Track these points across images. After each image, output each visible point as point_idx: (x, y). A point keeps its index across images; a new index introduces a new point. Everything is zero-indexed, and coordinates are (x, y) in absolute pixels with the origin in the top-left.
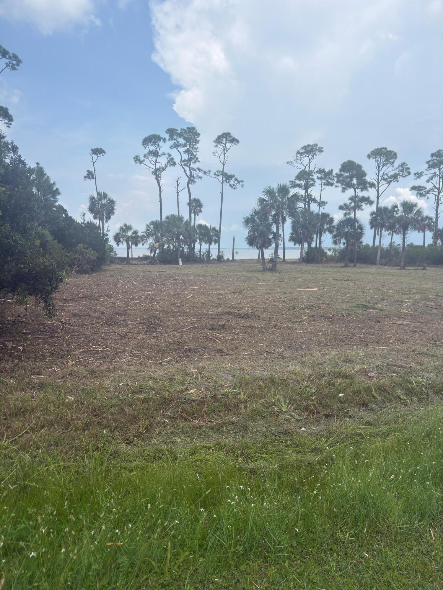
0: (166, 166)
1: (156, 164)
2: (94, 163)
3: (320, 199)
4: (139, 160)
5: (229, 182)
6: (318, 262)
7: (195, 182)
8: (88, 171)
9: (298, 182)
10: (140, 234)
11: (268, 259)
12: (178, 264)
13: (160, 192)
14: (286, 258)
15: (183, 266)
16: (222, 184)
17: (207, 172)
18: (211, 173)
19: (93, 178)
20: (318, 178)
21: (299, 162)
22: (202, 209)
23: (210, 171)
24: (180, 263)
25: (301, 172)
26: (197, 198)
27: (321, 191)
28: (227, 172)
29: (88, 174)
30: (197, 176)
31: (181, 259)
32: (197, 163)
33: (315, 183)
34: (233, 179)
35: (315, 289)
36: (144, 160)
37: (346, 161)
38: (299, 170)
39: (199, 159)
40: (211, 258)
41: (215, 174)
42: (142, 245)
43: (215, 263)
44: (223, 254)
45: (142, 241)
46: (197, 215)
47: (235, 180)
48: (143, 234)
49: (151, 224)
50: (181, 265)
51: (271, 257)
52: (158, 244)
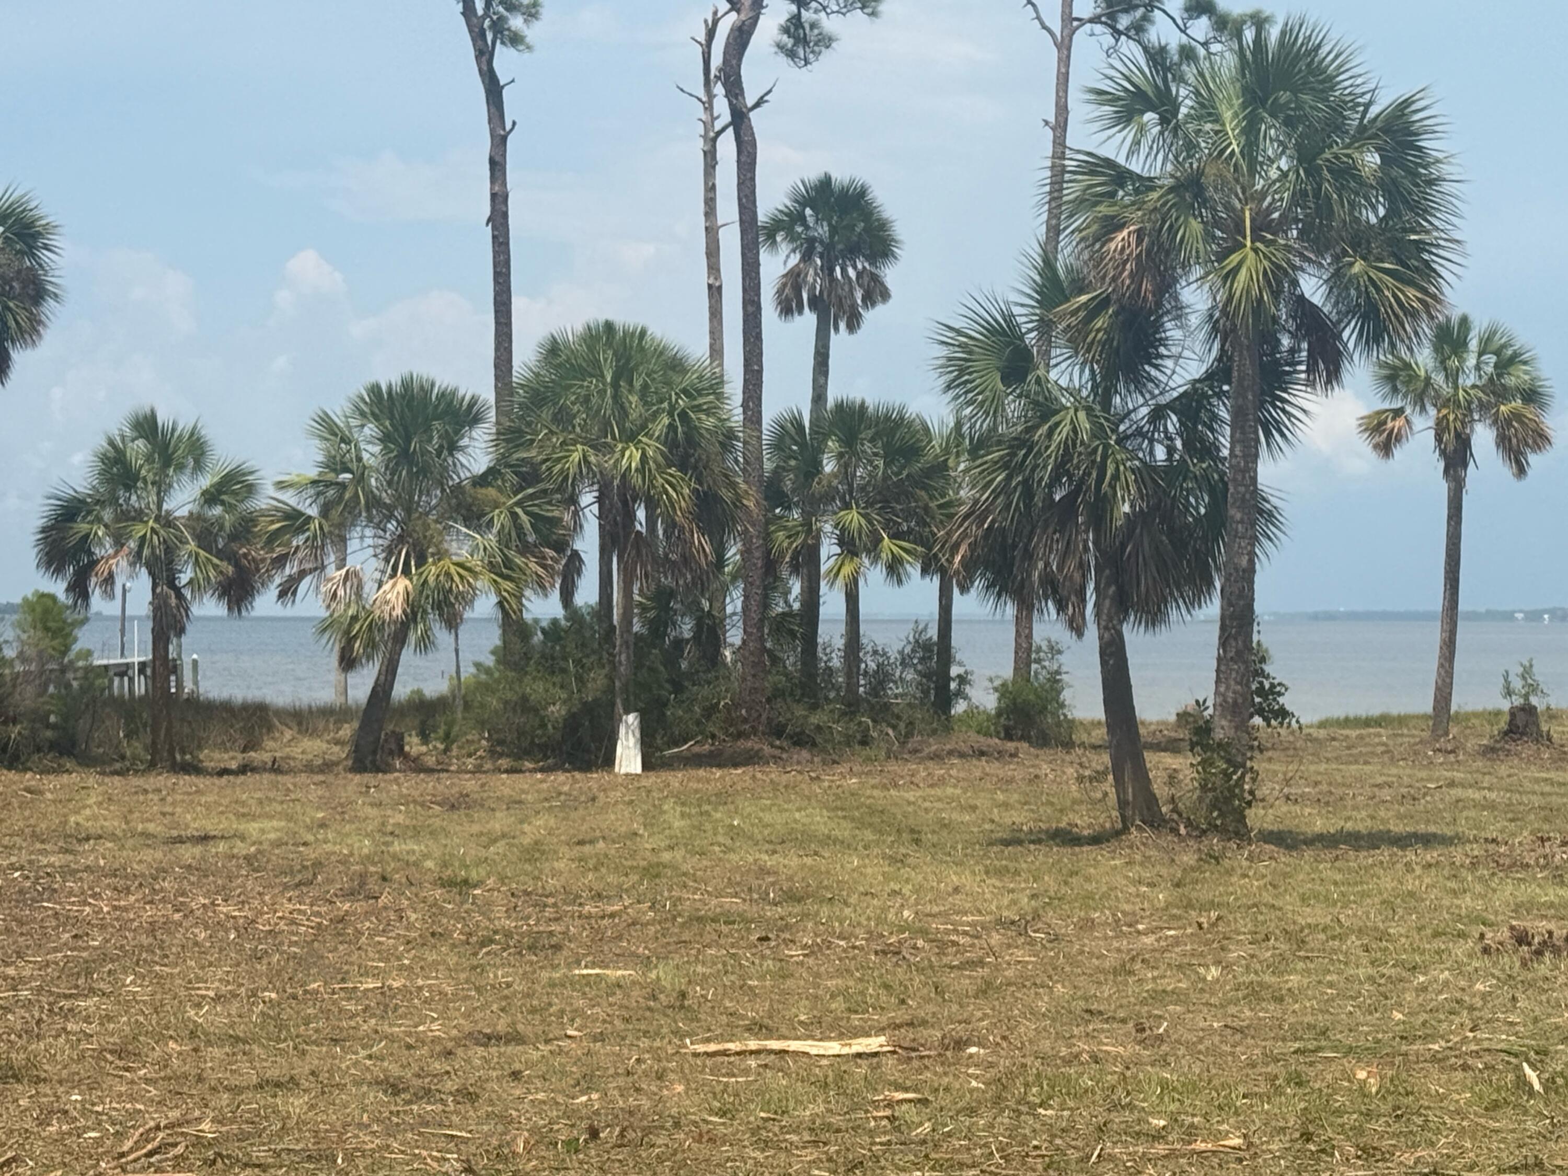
5: (1138, 29)
7: (826, 41)
10: (267, 500)
11: (1498, 713)
12: (609, 761)
13: (500, 141)
15: (652, 779)
16: (1064, 47)
22: (891, 275)
24: (628, 758)
26: (841, 176)
31: (632, 719)
40: (960, 707)
42: (282, 595)
43: (950, 753)
44: (1058, 672)
45: (280, 562)
46: (842, 325)
47: (1187, 10)
48: (290, 498)
49: (363, 414)
50: (639, 770)
51: (1518, 701)
52: (403, 583)
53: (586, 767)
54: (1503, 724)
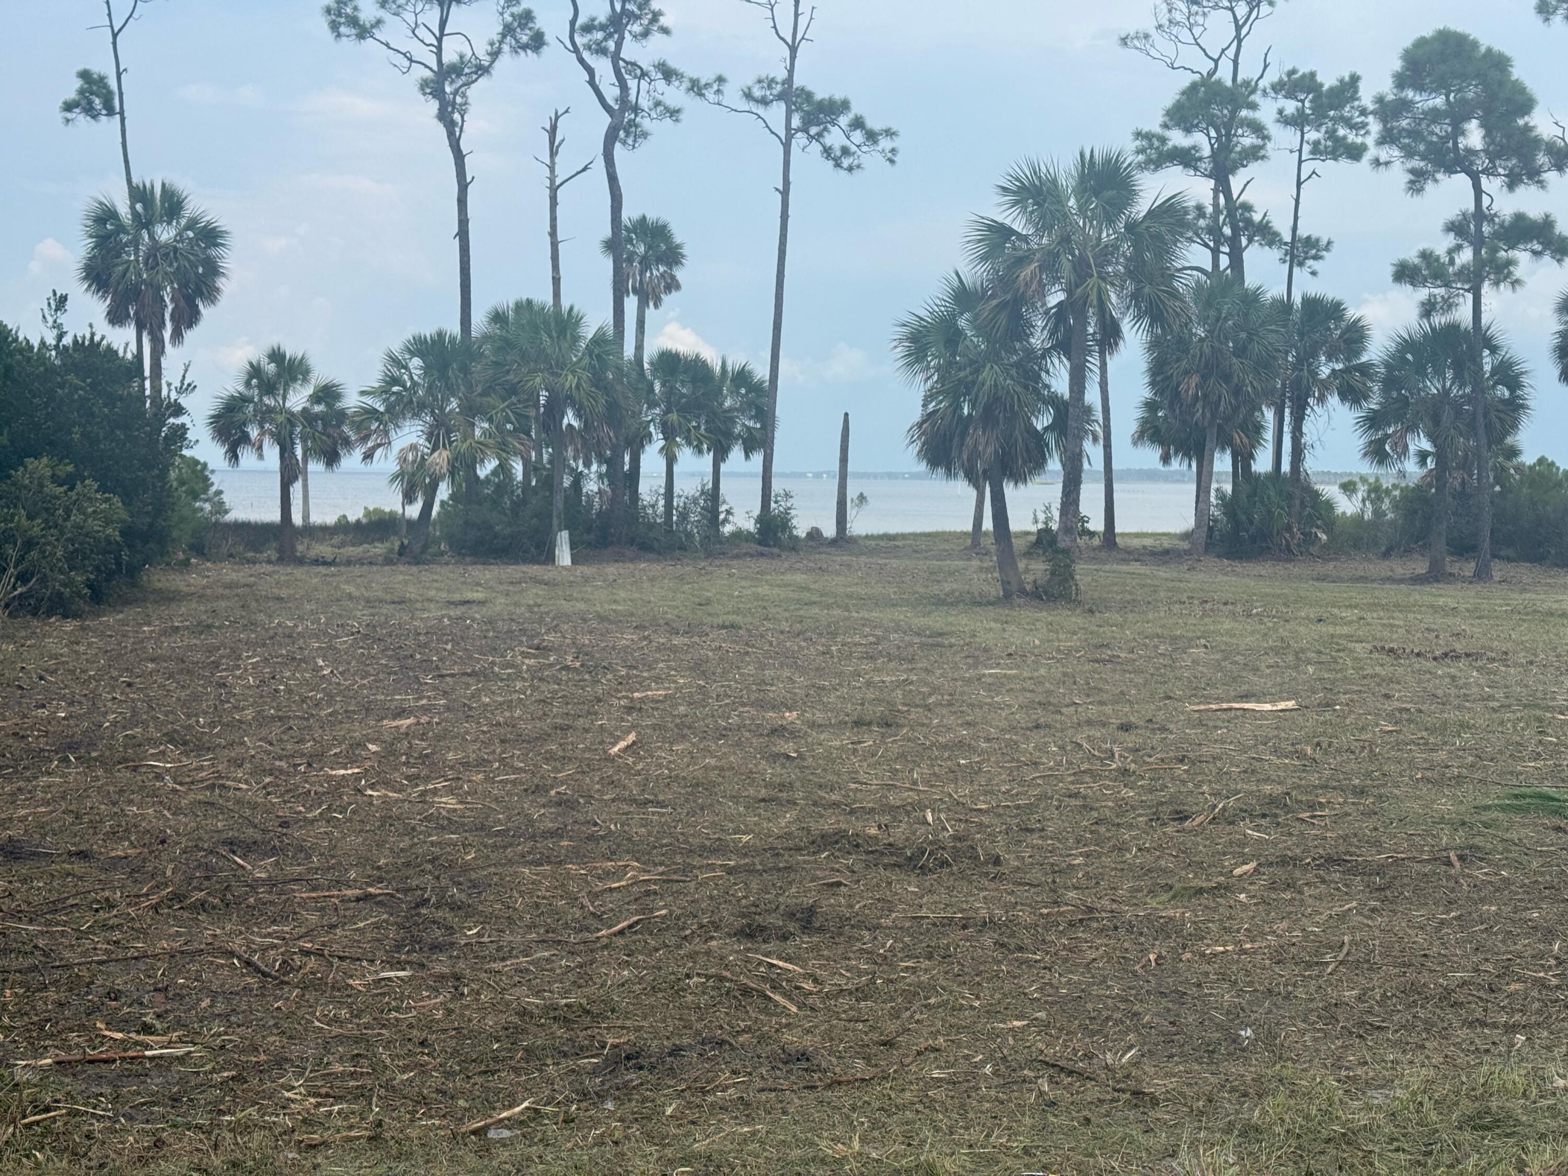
0: (495, 54)
1: (440, 40)
2: (115, 36)
3: (1295, 228)
4: (353, 21)
5: (820, 135)
6: (1288, 554)
7: (645, 135)
8: (85, 75)
9: (1177, 138)
10: (351, 401)
11: (1028, 533)
12: (550, 558)
13: (463, 188)
14: (1118, 530)
15: (580, 569)
16: (787, 146)
17: (707, 85)
18: (726, 88)
19: (111, 112)
20: (1285, 120)
21: (1185, 35)
22: (680, 274)
23: (721, 80)
24: (564, 556)
25: (1194, 87)
26: (651, 216)
27: (1299, 184)
28: (809, 88)
29: (81, 92)
30: (658, 104)
31: (565, 534)
32: (656, 38)
33: (1269, 146)
34: (844, 120)
35: (1282, 705)
36: (379, 22)
37: (1428, 32)
38: (1186, 80)
39: (663, 21)
40: (727, 529)
41: (748, 96)
42: (365, 458)
43: (745, 554)
44: (789, 508)
45: (365, 439)
46: (651, 304)
47: (850, 126)
48: (369, 401)
49: (410, 351)
50: (569, 563)
51: (1041, 526)
52: (445, 454)
53: (544, 563)
54: (1033, 538)
